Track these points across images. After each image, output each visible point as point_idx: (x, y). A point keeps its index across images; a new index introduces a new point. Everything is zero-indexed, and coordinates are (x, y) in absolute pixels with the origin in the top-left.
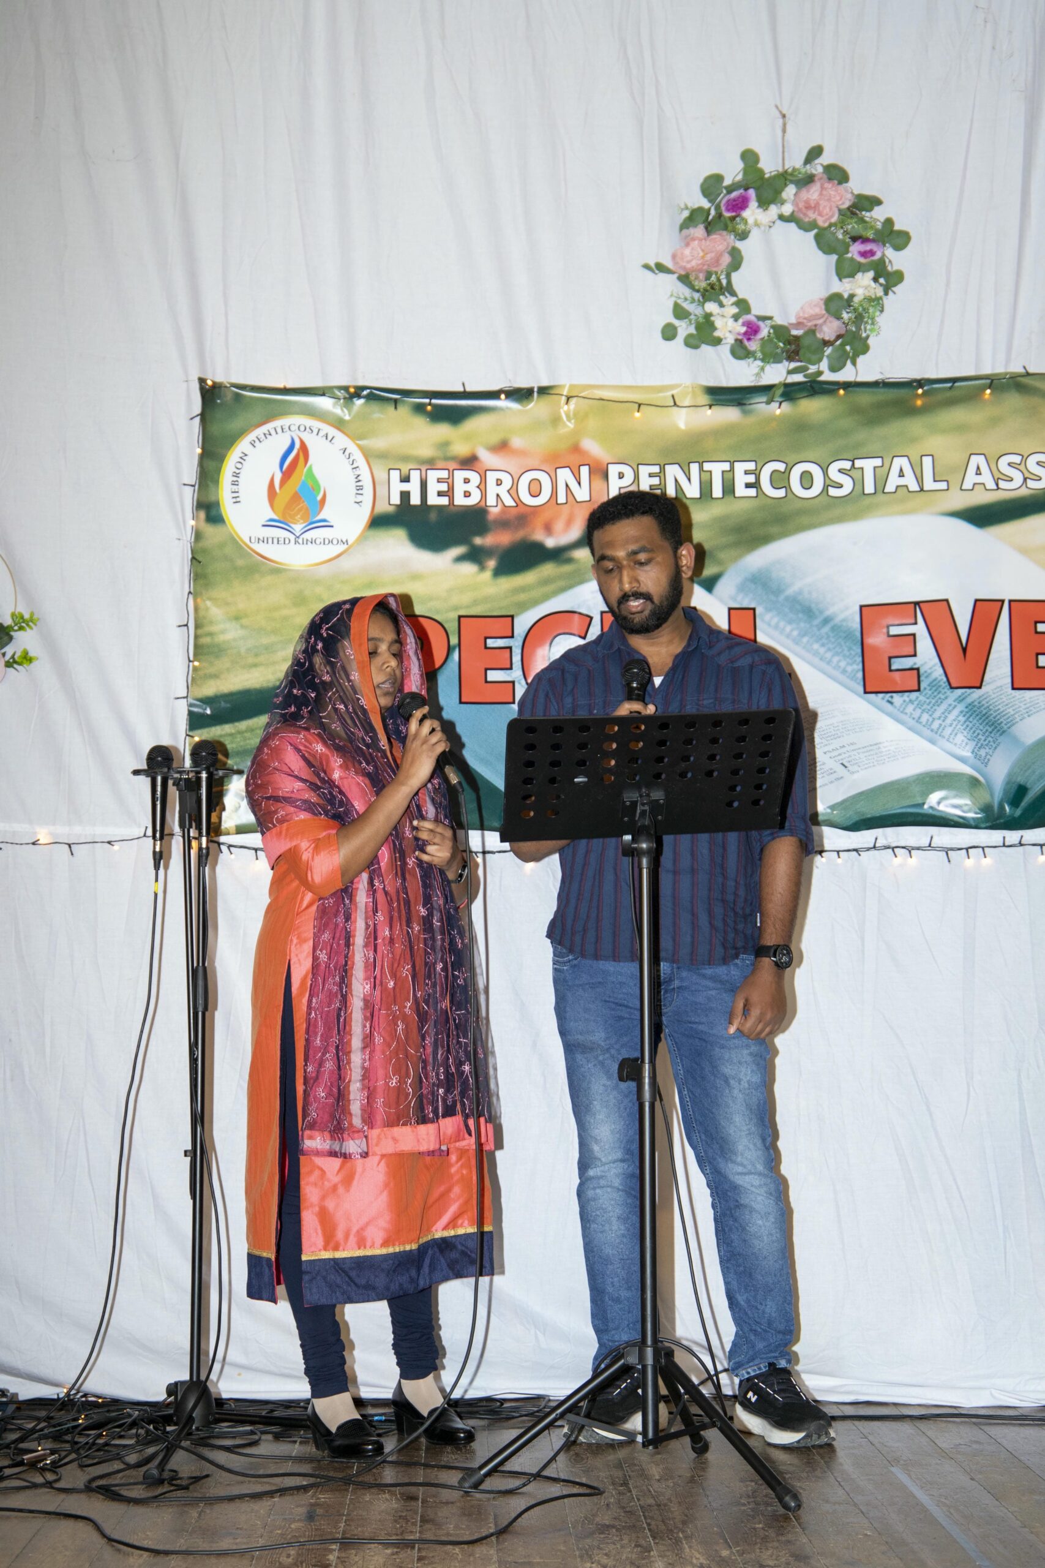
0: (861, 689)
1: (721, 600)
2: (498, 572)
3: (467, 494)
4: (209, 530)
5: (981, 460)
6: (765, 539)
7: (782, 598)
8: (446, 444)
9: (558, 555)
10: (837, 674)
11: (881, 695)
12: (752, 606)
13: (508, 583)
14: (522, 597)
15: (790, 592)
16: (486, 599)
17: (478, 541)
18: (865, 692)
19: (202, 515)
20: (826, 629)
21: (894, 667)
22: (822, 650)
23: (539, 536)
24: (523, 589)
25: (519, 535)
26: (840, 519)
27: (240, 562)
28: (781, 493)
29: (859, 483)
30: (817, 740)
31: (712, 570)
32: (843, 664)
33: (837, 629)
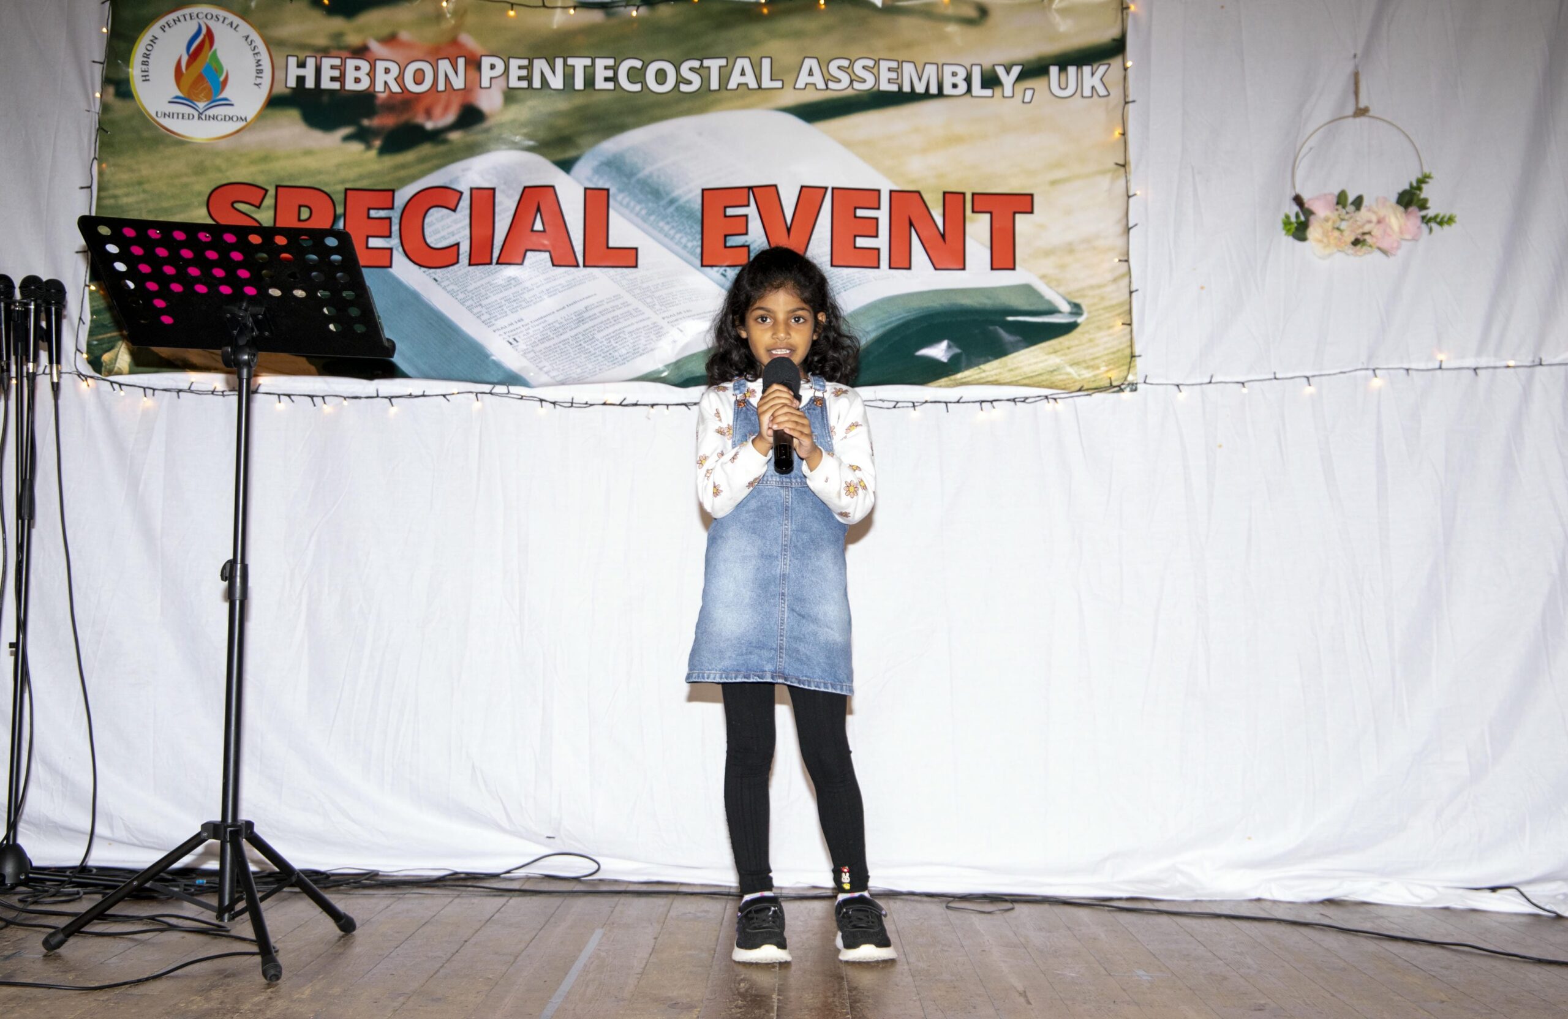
0: (698, 263)
1: (578, 181)
2: (384, 151)
3: (357, 80)
4: (118, 104)
5: (813, 63)
6: (621, 128)
7: (633, 180)
8: (338, 35)
9: (436, 136)
10: (678, 249)
11: (716, 269)
12: (606, 186)
13: (390, 161)
14: (403, 173)
15: (641, 175)
16: (370, 175)
17: (366, 122)
18: (702, 266)
19: (111, 90)
20: (671, 209)
21: (728, 244)
22: (666, 228)
23: (419, 119)
24: (403, 166)
25: (404, 118)
26: (689, 112)
27: (146, 134)
28: (637, 87)
29: (706, 80)
30: (657, 307)
31: (571, 153)
32: (684, 240)
33: (680, 209)
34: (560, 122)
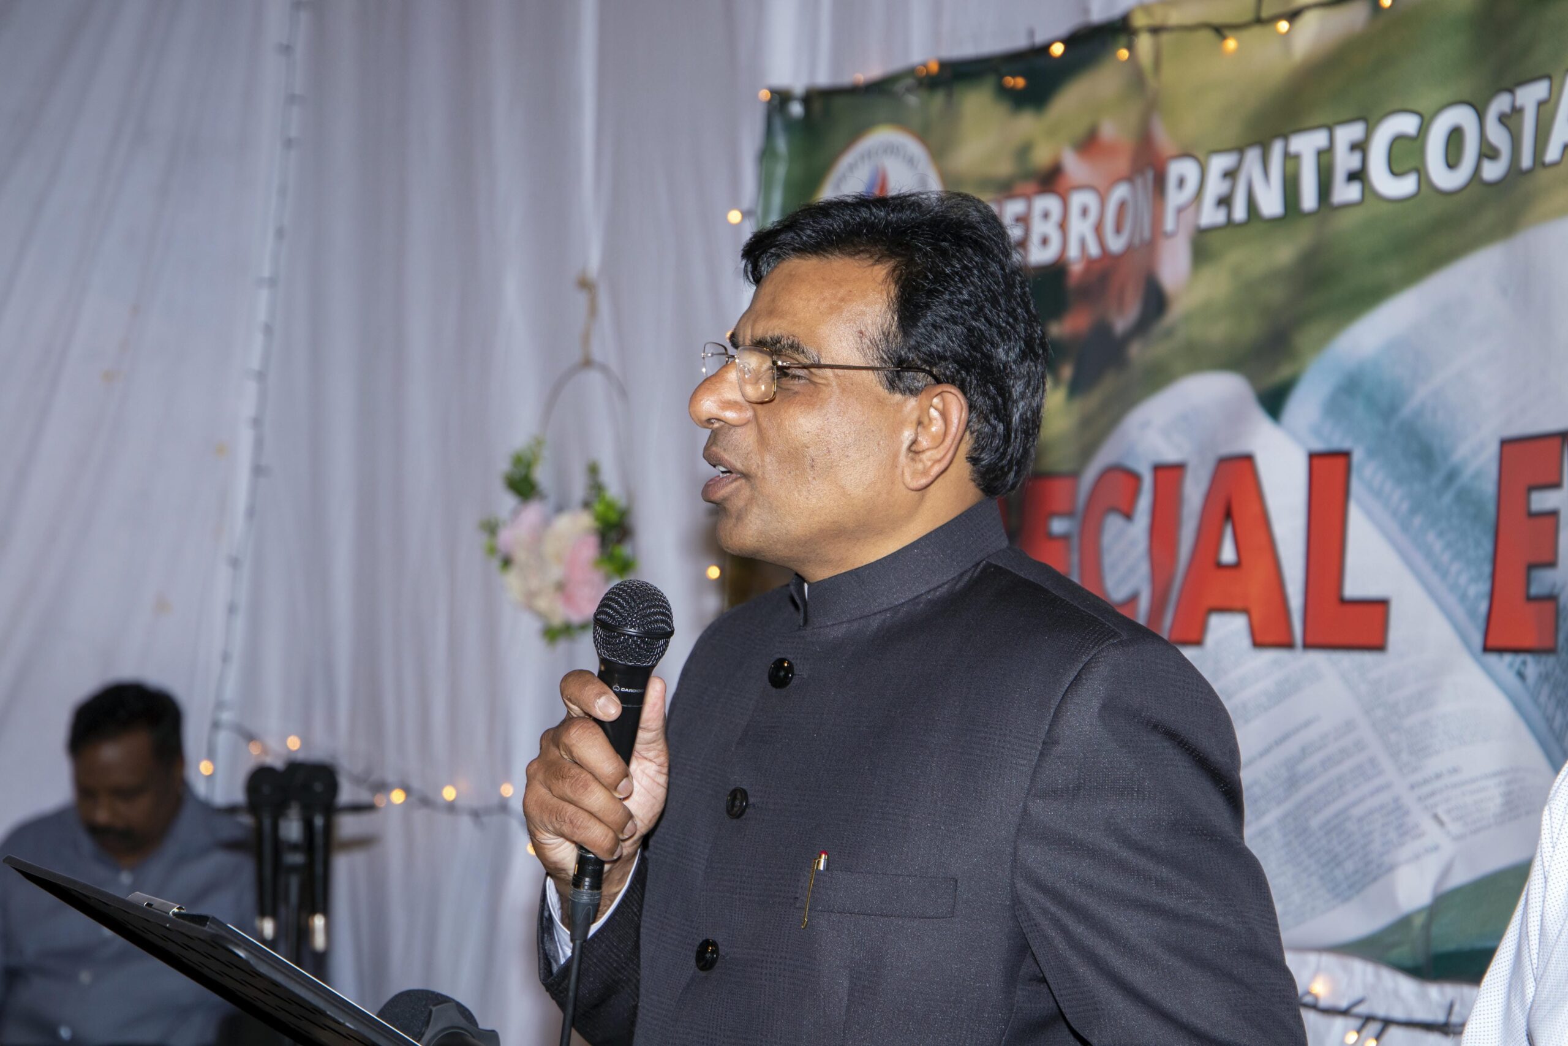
0: (1477, 640)
1: (1295, 436)
3: (1045, 241)
7: (1393, 426)
8: (1025, 150)
9: (1120, 352)
10: (1451, 600)
11: (1508, 658)
12: (1345, 445)
13: (1079, 408)
15: (1406, 411)
17: (1054, 331)
18: (1487, 649)
20: (1448, 498)
21: (1534, 590)
22: (1438, 546)
23: (1112, 313)
25: (1096, 314)
28: (1406, 186)
29: (1517, 144)
30: (1405, 757)
31: (1284, 372)
32: (1463, 579)
33: (1464, 496)
34: (1276, 295)
